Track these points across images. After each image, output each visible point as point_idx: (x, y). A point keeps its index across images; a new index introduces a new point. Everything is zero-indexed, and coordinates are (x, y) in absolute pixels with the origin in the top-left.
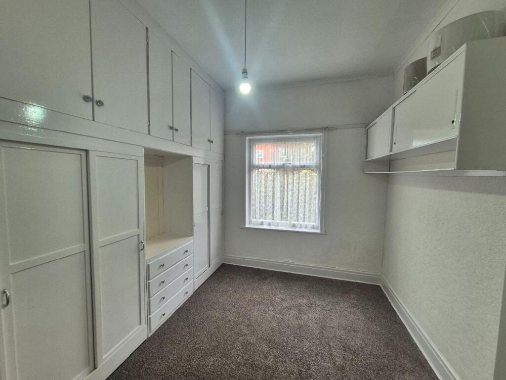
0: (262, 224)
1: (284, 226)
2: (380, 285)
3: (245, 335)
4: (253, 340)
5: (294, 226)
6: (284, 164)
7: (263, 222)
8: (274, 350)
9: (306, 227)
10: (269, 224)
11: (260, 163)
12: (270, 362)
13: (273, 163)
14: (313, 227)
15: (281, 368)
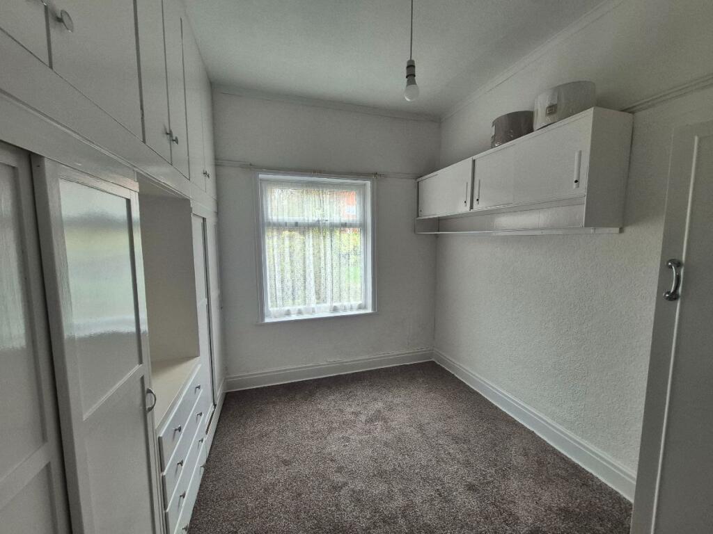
0: (288, 313)
1: (323, 311)
2: (433, 360)
3: (345, 484)
4: (360, 485)
5: (335, 309)
6: (318, 221)
7: (288, 310)
8: (394, 483)
9: (351, 309)
10: (300, 312)
11: (280, 218)
12: (400, 501)
13: (301, 218)
14: (360, 307)
15: (418, 500)
